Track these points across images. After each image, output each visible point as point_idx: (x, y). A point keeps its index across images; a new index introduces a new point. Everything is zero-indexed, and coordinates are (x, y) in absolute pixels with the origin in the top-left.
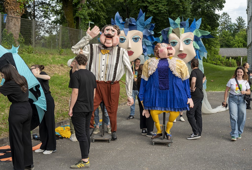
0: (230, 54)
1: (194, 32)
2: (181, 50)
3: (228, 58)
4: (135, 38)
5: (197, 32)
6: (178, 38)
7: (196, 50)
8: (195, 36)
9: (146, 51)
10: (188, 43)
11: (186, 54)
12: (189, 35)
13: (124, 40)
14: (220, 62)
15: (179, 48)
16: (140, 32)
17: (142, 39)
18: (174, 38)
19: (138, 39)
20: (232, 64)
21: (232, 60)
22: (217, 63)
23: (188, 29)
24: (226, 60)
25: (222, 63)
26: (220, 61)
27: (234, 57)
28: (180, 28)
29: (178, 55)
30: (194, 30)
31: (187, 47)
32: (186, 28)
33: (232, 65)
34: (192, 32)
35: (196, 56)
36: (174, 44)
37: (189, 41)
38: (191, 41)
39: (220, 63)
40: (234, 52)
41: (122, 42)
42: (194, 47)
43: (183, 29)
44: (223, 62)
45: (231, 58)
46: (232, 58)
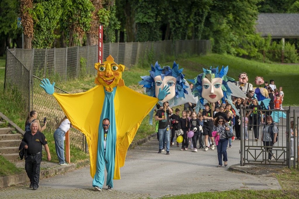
0: (283, 30)
1: (223, 77)
2: (212, 92)
3: (278, 40)
4: (170, 83)
5: (224, 78)
6: (210, 82)
7: (224, 91)
8: (223, 80)
9: (178, 94)
10: (218, 87)
11: (216, 95)
12: (219, 80)
13: (160, 84)
14: (257, 50)
15: (211, 91)
16: (175, 78)
17: (175, 84)
18: (206, 82)
19: (172, 84)
20: (286, 55)
21: (285, 45)
22: (249, 53)
23: (218, 75)
24: (271, 45)
25: (262, 52)
26: (256, 47)
27: (290, 37)
28: (211, 74)
29: (209, 96)
30: (223, 76)
31: (217, 90)
32: (216, 74)
33: (285, 58)
34: (221, 78)
35: (224, 97)
36: (206, 87)
37: (218, 85)
38: (220, 85)
39: (258, 52)
40: (292, 24)
41: (158, 85)
42: (222, 89)
43: (213, 74)
44: (265, 49)
45: (283, 40)
46: (287, 40)
